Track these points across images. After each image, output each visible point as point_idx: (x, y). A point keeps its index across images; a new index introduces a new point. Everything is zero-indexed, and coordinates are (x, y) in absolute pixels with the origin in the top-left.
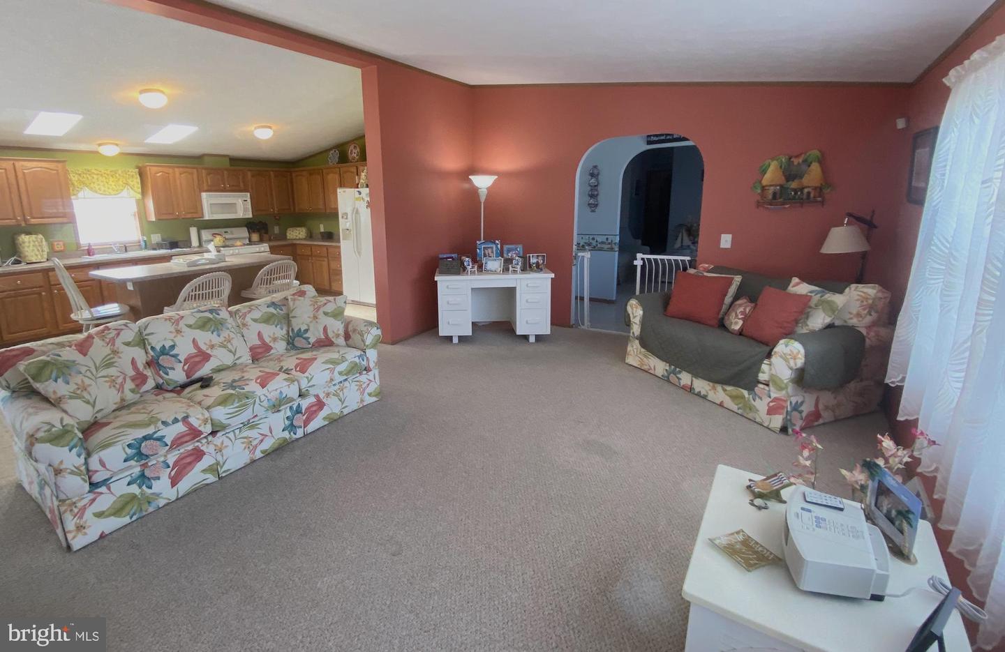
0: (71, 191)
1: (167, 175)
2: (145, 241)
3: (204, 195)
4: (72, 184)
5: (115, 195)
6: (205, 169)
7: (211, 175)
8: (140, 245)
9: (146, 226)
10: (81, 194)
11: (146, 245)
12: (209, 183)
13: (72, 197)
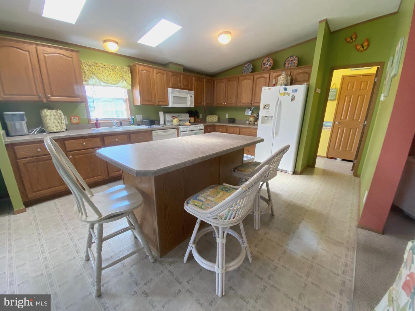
0: (83, 78)
1: (149, 73)
2: (133, 119)
3: (170, 90)
4: (85, 73)
5: (115, 84)
6: (171, 72)
7: (174, 77)
8: (130, 122)
9: (134, 109)
10: (90, 82)
11: (133, 122)
12: (173, 82)
13: (84, 83)
